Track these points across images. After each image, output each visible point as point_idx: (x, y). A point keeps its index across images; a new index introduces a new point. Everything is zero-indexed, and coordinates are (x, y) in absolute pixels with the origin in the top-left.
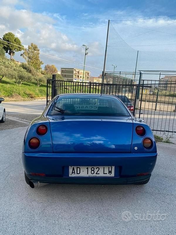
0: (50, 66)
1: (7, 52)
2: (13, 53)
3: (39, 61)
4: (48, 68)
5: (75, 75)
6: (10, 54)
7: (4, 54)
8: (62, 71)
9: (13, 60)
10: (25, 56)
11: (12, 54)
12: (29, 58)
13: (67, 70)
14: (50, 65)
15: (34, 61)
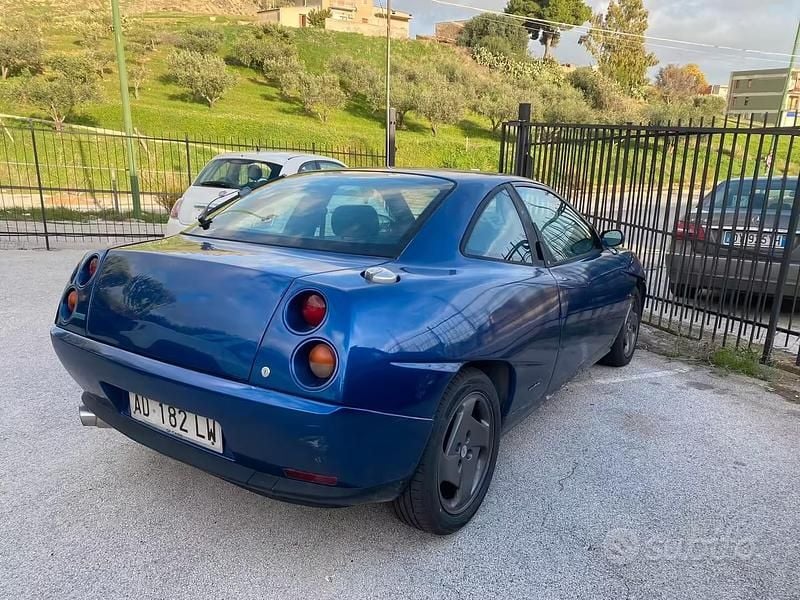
0: (680, 67)
1: (535, 37)
2: (555, 36)
3: (644, 53)
4: (670, 76)
5: (792, 97)
6: (544, 41)
7: (524, 43)
8: (736, 85)
9: (552, 61)
10: (593, 42)
11: (549, 41)
12: (608, 47)
13: (756, 77)
14: (680, 64)
15: (625, 56)
